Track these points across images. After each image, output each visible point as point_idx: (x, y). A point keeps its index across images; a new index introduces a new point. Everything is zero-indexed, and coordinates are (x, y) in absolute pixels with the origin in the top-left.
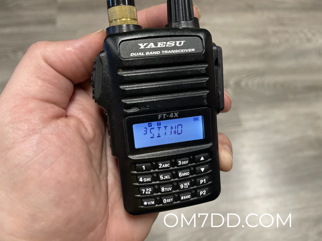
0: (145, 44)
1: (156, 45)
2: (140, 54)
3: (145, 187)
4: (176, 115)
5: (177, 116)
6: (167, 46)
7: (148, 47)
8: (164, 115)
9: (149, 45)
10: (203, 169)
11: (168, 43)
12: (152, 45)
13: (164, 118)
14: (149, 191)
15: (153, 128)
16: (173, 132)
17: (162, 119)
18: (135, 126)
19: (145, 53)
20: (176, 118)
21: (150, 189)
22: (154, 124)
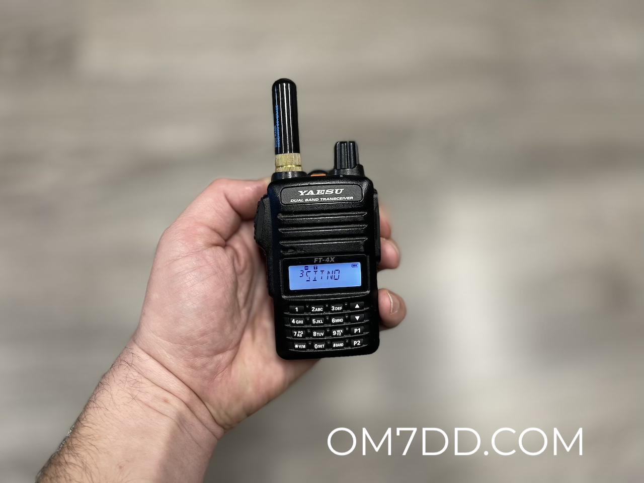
0: (305, 191)
1: (315, 192)
2: (300, 200)
3: (297, 330)
4: (332, 259)
5: (333, 261)
6: (326, 193)
7: (308, 194)
8: (320, 259)
9: (309, 193)
10: (357, 318)
11: (327, 191)
12: (312, 193)
13: (320, 262)
14: (300, 334)
15: (310, 272)
16: (329, 277)
17: (318, 263)
18: (290, 268)
19: (304, 200)
20: (332, 263)
21: (302, 333)
22: (311, 267)
